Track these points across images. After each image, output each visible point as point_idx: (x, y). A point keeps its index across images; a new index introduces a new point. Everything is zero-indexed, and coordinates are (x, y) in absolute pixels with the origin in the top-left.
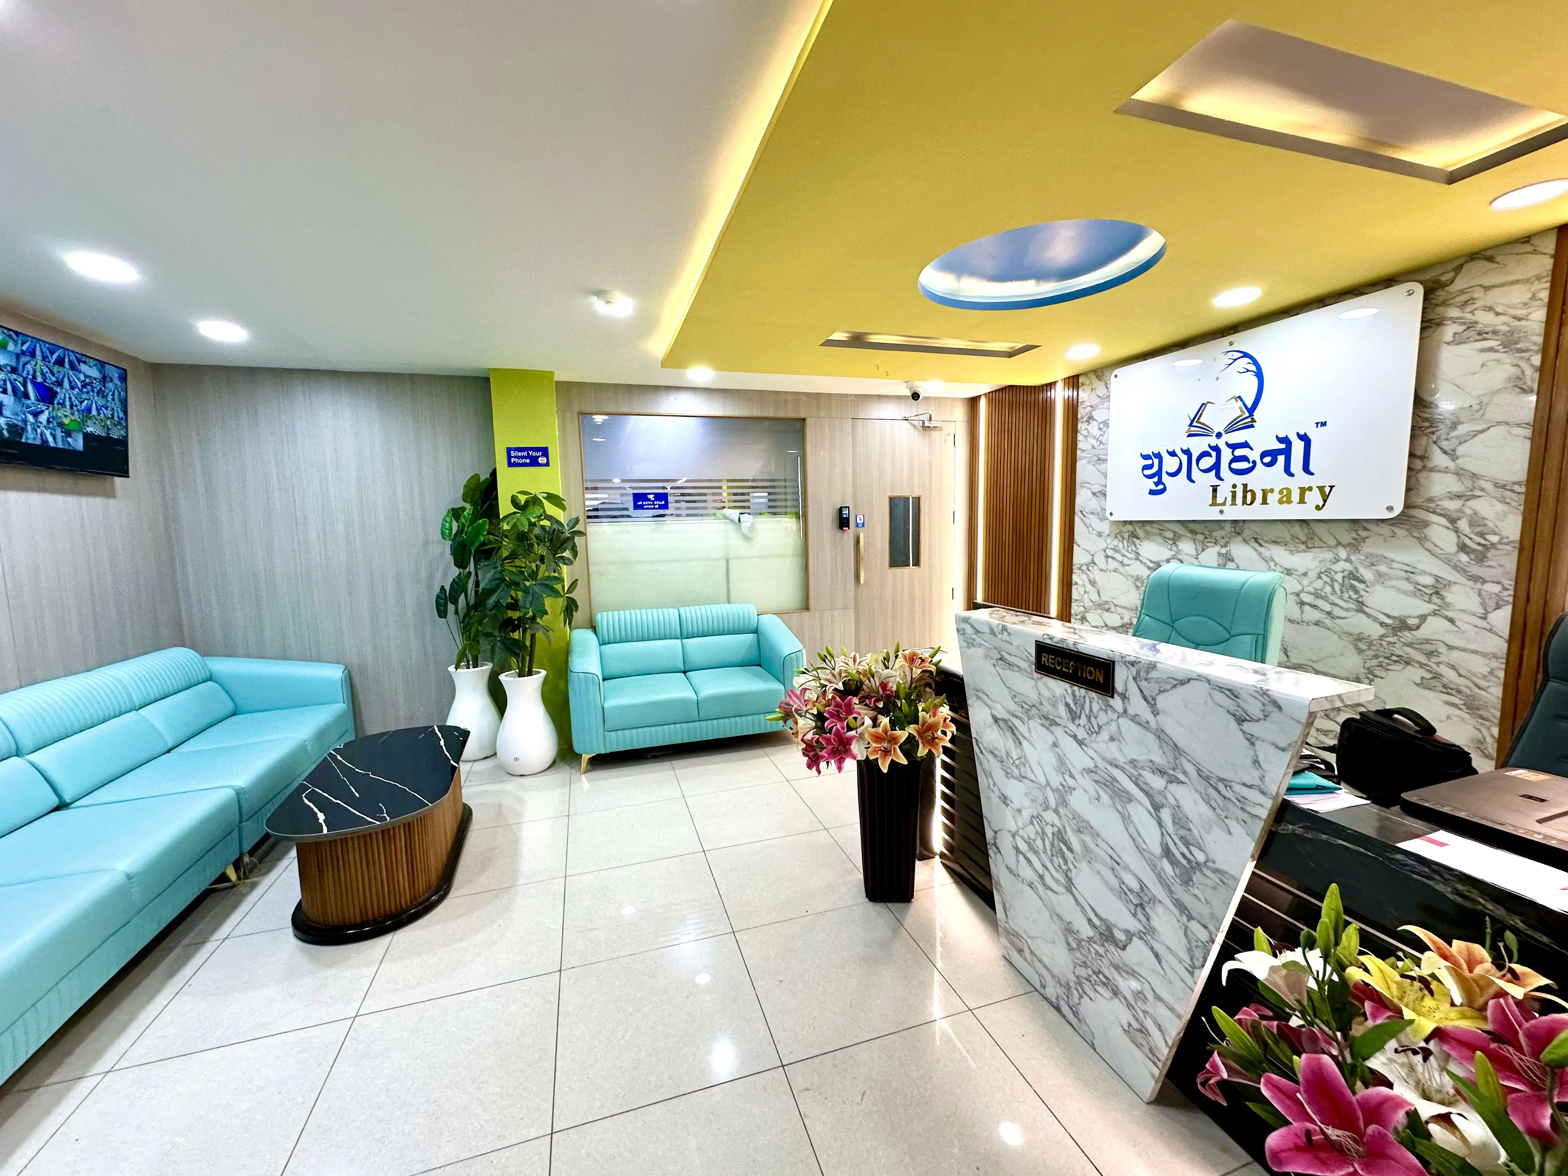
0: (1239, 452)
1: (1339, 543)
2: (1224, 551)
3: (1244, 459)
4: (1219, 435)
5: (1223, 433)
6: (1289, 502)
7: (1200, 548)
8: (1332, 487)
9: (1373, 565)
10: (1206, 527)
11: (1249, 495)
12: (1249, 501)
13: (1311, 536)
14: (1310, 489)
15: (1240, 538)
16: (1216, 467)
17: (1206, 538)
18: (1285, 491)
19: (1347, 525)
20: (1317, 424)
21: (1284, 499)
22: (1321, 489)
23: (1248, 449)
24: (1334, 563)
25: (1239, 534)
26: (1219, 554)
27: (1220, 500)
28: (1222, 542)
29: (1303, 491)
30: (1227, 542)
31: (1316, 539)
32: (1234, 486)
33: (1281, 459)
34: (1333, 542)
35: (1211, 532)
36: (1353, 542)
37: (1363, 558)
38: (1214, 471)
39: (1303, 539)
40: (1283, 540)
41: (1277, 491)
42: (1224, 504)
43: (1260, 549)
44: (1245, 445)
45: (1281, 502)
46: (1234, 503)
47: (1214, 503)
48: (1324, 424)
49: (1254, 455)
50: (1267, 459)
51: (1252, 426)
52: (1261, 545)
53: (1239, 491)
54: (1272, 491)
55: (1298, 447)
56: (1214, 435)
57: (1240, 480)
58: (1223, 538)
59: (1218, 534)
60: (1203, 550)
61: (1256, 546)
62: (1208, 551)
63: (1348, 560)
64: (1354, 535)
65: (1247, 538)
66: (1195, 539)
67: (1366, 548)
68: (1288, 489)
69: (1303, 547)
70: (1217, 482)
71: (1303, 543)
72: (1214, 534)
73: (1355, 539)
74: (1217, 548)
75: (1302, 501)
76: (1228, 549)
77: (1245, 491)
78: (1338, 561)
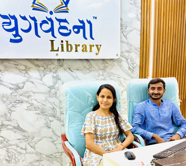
0: (63, 24)
1: (100, 69)
2: (55, 75)
3: (65, 28)
4: (51, 13)
5: (54, 12)
6: (86, 51)
7: (42, 74)
8: (100, 45)
9: (110, 76)
10: (44, 63)
11: (69, 46)
12: (70, 50)
13: (91, 66)
14: (93, 46)
15: (62, 68)
16: (52, 30)
17: (45, 69)
18: (84, 46)
19: (101, 61)
20: (94, 17)
21: (84, 50)
22: (97, 46)
23: (66, 23)
24: (99, 77)
25: (61, 66)
26: (53, 77)
27: (55, 48)
28: (54, 71)
29: (91, 46)
30: (56, 71)
31: (92, 67)
32: (62, 41)
33: (81, 30)
34: (98, 68)
35: (47, 65)
36: (104, 68)
37: (107, 74)
38: (51, 32)
39: (88, 68)
40: (80, 68)
41: (81, 46)
42: (58, 50)
43: (72, 73)
44: (65, 21)
45: (83, 51)
46: (63, 50)
47: (53, 50)
48: (96, 18)
49: (70, 27)
50: (76, 30)
51: (67, 12)
52: (72, 71)
53: (65, 44)
54: (79, 45)
55: (87, 26)
56: (49, 12)
57: (65, 38)
58: (54, 68)
59: (52, 66)
60: (44, 76)
61: (70, 71)
62: (47, 76)
63: (103, 75)
64: (104, 65)
65: (66, 68)
66: (39, 70)
67: (108, 70)
68: (85, 45)
69: (88, 71)
70: (53, 39)
71: (88, 69)
72: (49, 67)
73: (104, 67)
74: (52, 74)
75: (91, 51)
76: (57, 74)
77: (67, 45)
78: (100, 76)
